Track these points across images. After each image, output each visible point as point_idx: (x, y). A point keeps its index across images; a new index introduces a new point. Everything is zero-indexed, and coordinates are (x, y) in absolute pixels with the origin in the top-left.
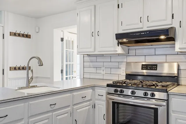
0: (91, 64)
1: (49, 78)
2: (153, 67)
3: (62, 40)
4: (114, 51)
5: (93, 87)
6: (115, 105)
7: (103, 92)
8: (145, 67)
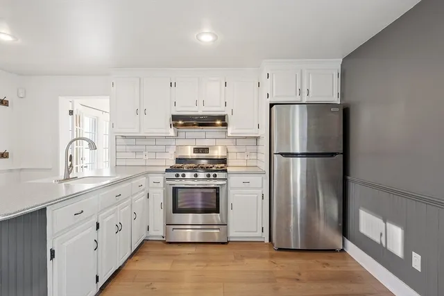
0: (128, 147)
1: (51, 169)
2: (205, 150)
3: (71, 113)
4: (166, 133)
5: (147, 174)
6: (175, 190)
7: (160, 178)
8: (197, 150)
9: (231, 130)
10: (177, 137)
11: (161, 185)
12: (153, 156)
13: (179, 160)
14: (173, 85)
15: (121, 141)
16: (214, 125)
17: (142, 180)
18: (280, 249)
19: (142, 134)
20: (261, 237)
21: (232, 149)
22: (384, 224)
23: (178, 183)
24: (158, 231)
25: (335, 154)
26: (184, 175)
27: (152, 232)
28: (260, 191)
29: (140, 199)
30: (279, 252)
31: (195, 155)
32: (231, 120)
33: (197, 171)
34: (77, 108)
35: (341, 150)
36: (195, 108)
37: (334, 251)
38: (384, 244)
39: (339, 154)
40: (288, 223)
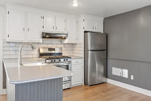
12: (26, 53)
14: (42, 18)
18: (90, 86)
22: (122, 70)
26: (55, 61)
30: (90, 87)
33: (60, 59)
35: (106, 49)
36: (53, 30)
37: (104, 83)
38: (122, 76)
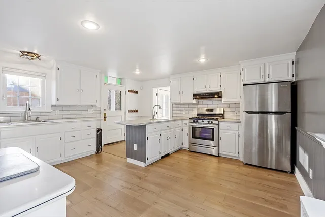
0: (177, 108)
1: (150, 117)
2: (212, 110)
3: (157, 94)
4: (191, 102)
5: (182, 120)
6: (194, 128)
7: (187, 122)
8: (207, 110)
9: (223, 100)
10: (198, 104)
11: (188, 125)
12: (187, 112)
13: (198, 115)
14: (195, 79)
15: (174, 106)
16: (214, 97)
17: (180, 122)
19: (182, 103)
20: (237, 157)
21: (227, 110)
23: (195, 125)
24: (186, 146)
25: (286, 112)
26: (197, 122)
27: (184, 146)
28: (237, 132)
29: (178, 130)
31: (207, 113)
32: (224, 94)
33: (204, 120)
34: (159, 92)
35: (290, 110)
36: (205, 90)
37: (286, 172)
39: (288, 112)
40: (251, 150)
